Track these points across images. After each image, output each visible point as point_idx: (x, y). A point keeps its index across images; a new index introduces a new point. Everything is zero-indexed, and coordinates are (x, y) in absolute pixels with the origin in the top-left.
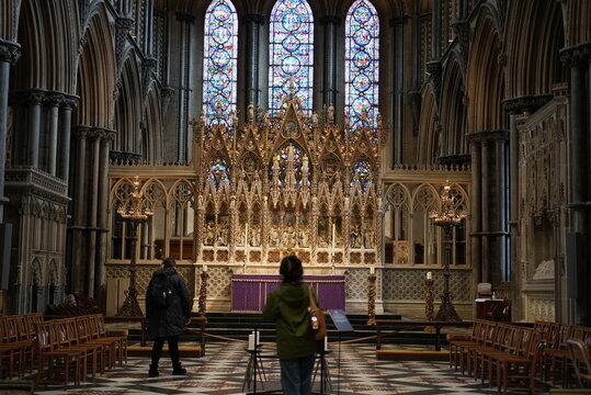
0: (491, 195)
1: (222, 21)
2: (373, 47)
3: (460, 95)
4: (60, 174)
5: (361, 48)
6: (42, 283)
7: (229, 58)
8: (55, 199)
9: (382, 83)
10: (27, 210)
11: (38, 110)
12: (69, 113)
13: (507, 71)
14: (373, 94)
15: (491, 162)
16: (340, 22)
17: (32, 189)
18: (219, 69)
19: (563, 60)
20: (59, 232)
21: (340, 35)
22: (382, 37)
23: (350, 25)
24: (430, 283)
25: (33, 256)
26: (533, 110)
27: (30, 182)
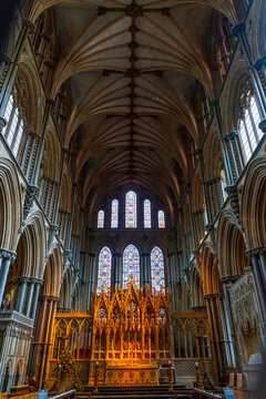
0: (217, 323)
1: (105, 256)
2: (161, 265)
3: (198, 279)
4: (31, 316)
5: (157, 265)
6: (12, 373)
7: (108, 270)
8: (25, 327)
9: (166, 279)
10: (8, 333)
11: (25, 286)
12: (38, 288)
13: (219, 266)
14: (163, 282)
15: (215, 307)
16: (148, 255)
17: (13, 322)
18: (104, 274)
19: (248, 255)
20: (26, 345)
21: (149, 261)
22: (164, 261)
23: (152, 257)
24: (197, 368)
25: (8, 358)
26: (234, 282)
27: (12, 318)
